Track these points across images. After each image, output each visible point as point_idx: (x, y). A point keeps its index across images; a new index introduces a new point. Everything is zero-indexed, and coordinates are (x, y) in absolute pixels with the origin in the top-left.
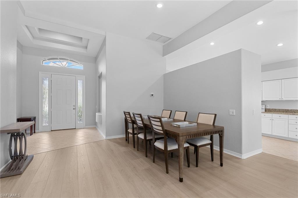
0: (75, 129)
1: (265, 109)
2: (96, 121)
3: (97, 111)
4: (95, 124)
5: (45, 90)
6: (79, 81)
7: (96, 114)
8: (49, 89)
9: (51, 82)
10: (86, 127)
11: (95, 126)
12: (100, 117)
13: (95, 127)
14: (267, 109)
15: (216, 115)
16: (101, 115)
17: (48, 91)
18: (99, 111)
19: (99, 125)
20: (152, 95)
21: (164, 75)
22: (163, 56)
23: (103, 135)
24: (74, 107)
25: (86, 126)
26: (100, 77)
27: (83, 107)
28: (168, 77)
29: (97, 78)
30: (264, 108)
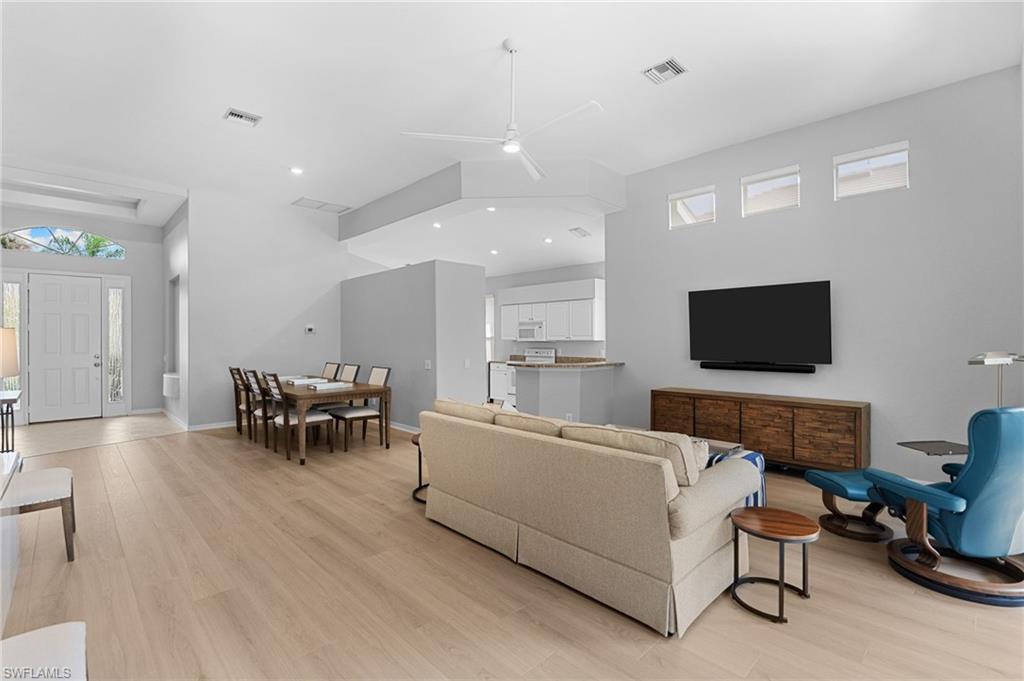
0: (101, 417)
1: (556, 358)
2: (165, 394)
3: (167, 369)
4: (162, 403)
5: (8, 315)
6: (111, 291)
7: (165, 376)
8: (20, 314)
9: (26, 296)
10: (134, 412)
11: (159, 410)
12: (176, 383)
13: (162, 413)
14: (561, 358)
15: (389, 370)
16: (178, 379)
17: (17, 318)
18: (174, 369)
19: (171, 404)
20: (310, 330)
21: (342, 282)
22: (339, 240)
23: (180, 424)
24: (98, 361)
25: (133, 409)
26: (175, 282)
27: (123, 360)
28: (349, 290)
29: (168, 284)
30: (553, 355)
